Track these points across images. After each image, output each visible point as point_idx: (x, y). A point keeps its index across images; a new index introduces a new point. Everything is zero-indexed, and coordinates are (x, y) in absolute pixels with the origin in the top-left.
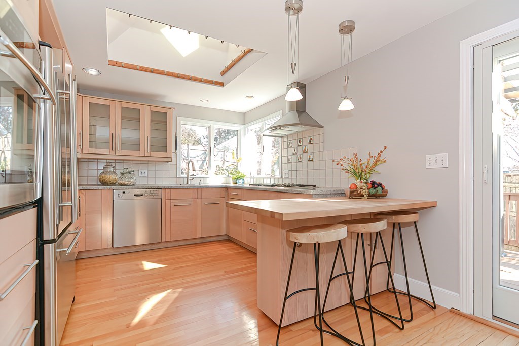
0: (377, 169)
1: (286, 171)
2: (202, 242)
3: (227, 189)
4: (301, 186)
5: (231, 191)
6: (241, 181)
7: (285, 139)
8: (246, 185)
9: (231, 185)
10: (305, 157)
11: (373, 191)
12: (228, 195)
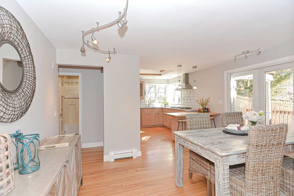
0: (208, 103)
1: (183, 102)
2: (154, 126)
3: (162, 108)
4: (186, 108)
5: (164, 109)
6: (167, 106)
7: (182, 91)
8: (169, 107)
9: (163, 107)
10: (189, 98)
11: (204, 110)
12: (163, 111)
